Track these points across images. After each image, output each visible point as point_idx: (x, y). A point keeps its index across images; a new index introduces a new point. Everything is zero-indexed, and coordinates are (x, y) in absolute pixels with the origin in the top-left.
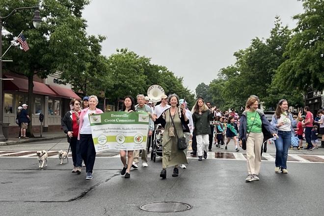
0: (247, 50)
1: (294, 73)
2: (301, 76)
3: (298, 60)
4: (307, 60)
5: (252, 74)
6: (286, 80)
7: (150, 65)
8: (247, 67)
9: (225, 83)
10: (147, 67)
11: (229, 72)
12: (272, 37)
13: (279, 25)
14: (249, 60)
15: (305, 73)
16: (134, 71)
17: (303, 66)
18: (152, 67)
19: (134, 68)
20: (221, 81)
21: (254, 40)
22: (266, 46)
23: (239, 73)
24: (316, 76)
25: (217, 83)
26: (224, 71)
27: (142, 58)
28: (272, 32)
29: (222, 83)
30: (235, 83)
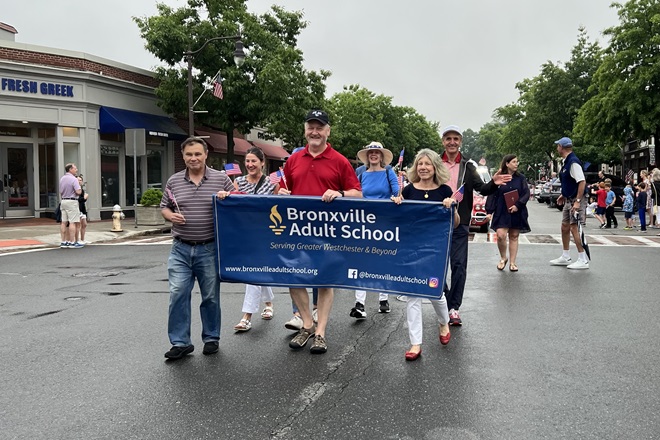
0: (536, 80)
1: (604, 115)
2: (615, 120)
3: (610, 96)
4: (624, 95)
5: (543, 117)
6: (593, 126)
7: (392, 107)
8: (537, 106)
9: (504, 129)
10: (388, 110)
11: (509, 113)
12: (574, 59)
13: (584, 41)
14: (538, 95)
15: (620, 116)
16: (369, 118)
17: (618, 104)
18: (395, 110)
19: (370, 112)
20: (497, 126)
21: (545, 66)
22: (564, 73)
23: (524, 114)
24: (637, 119)
25: (491, 130)
26: (502, 112)
27: (380, 98)
28: (574, 52)
29: (499, 129)
30: (517, 130)
